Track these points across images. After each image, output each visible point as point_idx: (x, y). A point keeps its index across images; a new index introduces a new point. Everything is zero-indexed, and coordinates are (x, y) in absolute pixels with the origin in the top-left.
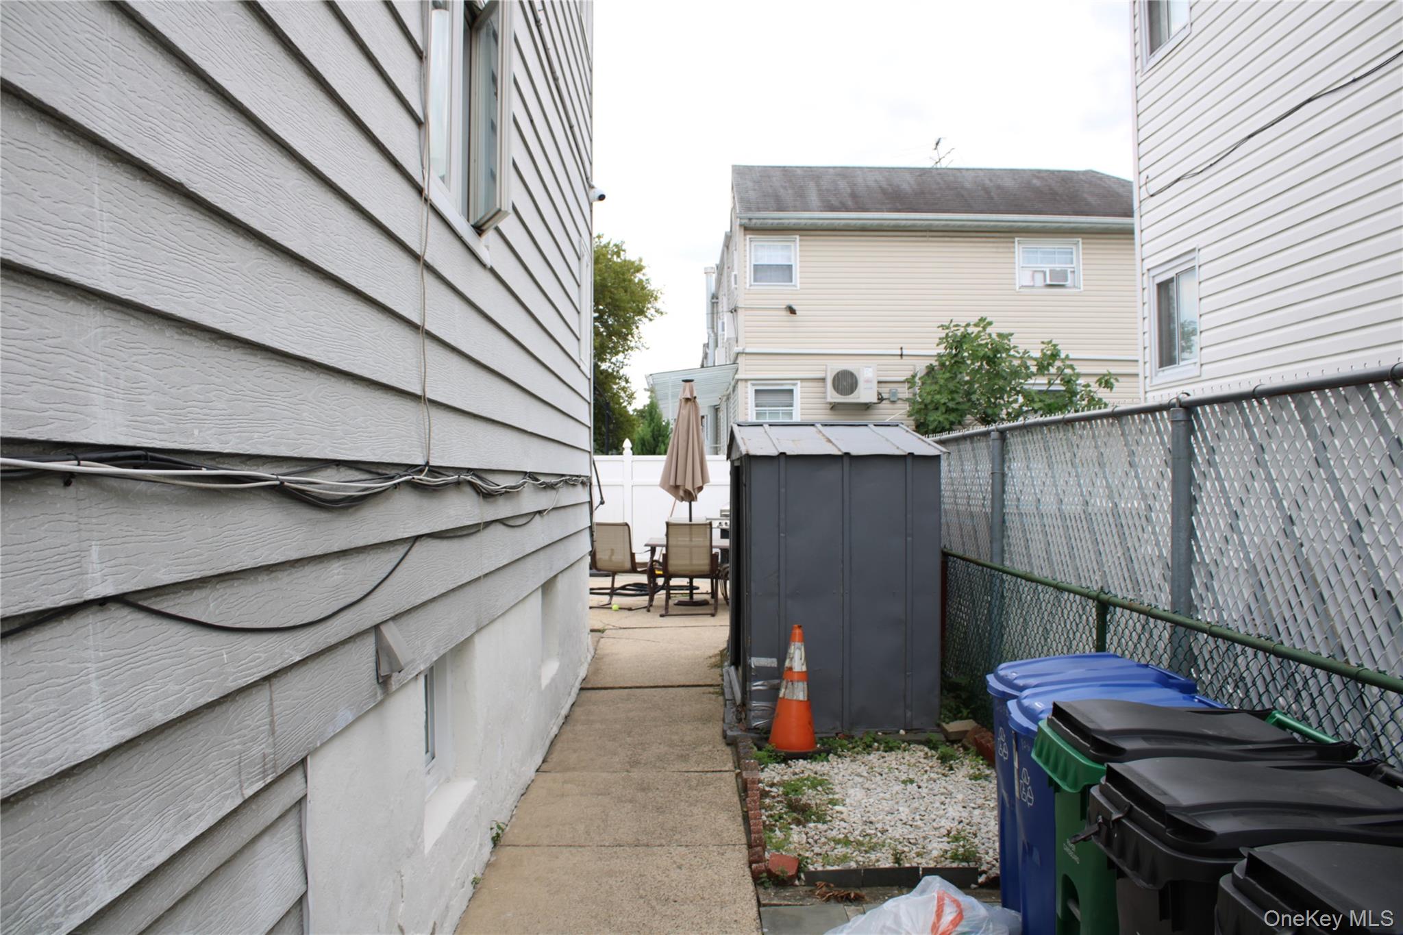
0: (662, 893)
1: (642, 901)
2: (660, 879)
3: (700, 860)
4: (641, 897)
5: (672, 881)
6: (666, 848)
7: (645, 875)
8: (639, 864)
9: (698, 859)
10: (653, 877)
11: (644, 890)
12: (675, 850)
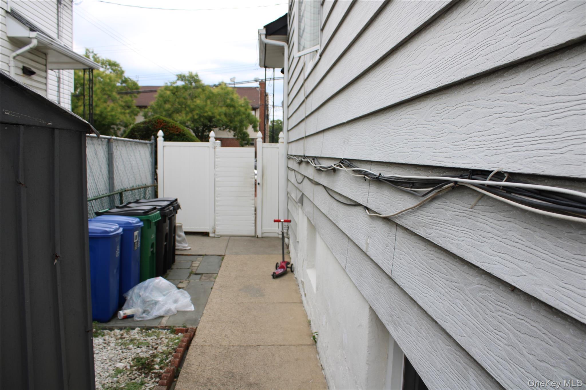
0: (235, 325)
1: (243, 322)
2: (235, 330)
3: (216, 338)
4: (243, 323)
5: (230, 329)
6: (231, 345)
7: (242, 332)
8: (244, 337)
9: (217, 339)
10: (238, 331)
11: (242, 326)
12: (227, 343)
